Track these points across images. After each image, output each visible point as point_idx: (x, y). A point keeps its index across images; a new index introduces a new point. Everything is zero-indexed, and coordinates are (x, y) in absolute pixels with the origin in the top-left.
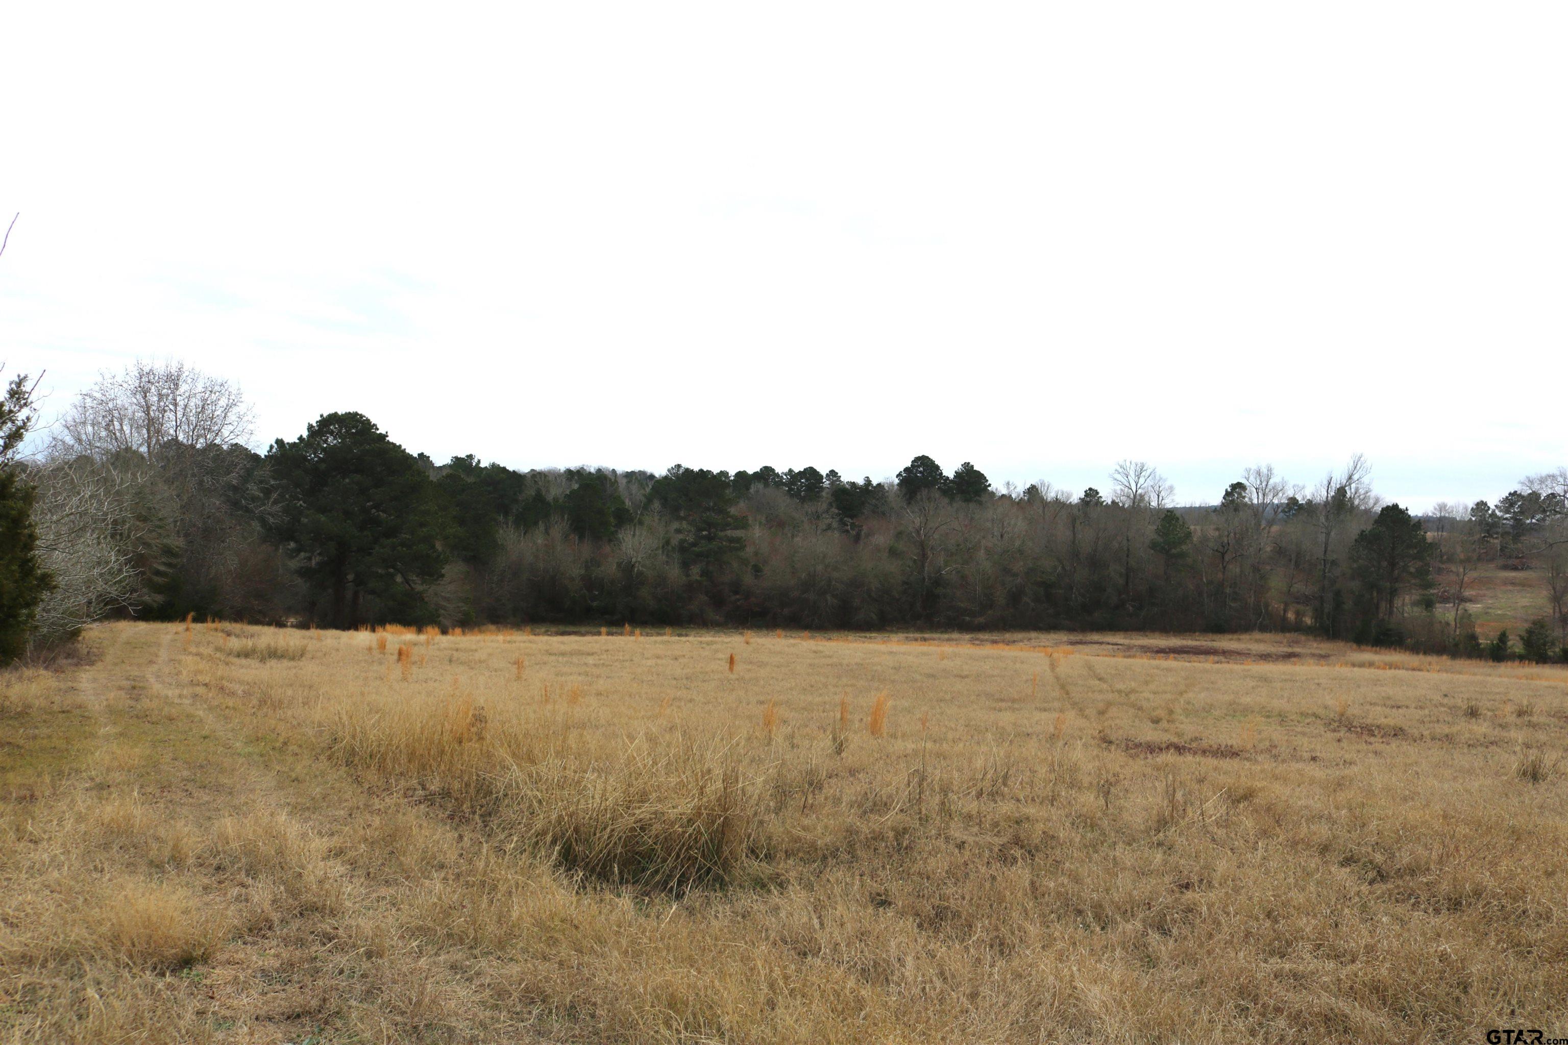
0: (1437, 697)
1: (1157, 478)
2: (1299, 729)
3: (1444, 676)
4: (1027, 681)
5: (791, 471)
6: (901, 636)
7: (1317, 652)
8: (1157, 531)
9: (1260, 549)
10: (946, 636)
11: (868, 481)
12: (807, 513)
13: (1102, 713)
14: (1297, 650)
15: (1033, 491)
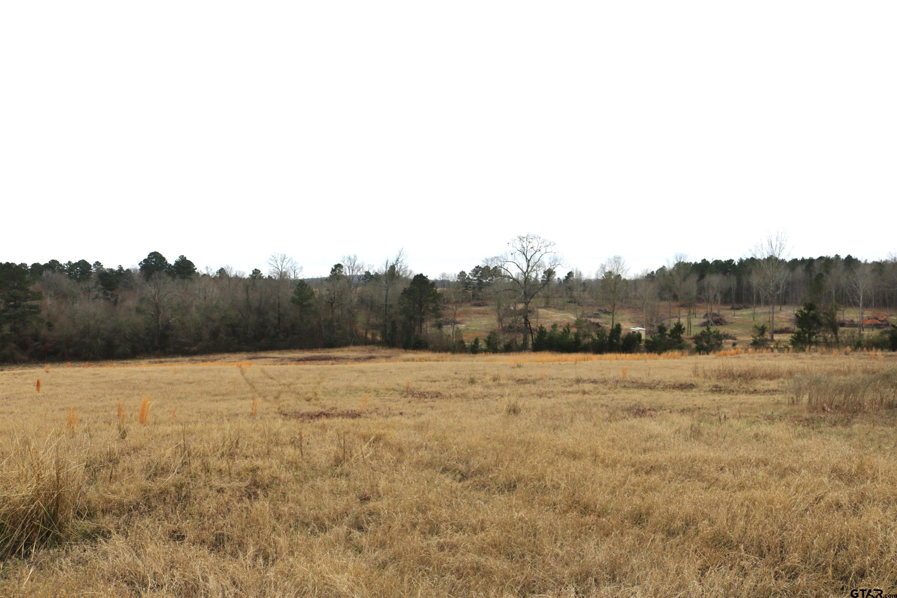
0: (453, 375)
1: (294, 262)
2: (387, 398)
3: (454, 363)
4: (229, 383)
5: (69, 262)
6: (147, 361)
7: (385, 355)
8: (295, 292)
9: (351, 300)
10: (174, 359)
11: (121, 268)
12: (82, 289)
13: (277, 398)
14: (374, 354)
15: (222, 271)
